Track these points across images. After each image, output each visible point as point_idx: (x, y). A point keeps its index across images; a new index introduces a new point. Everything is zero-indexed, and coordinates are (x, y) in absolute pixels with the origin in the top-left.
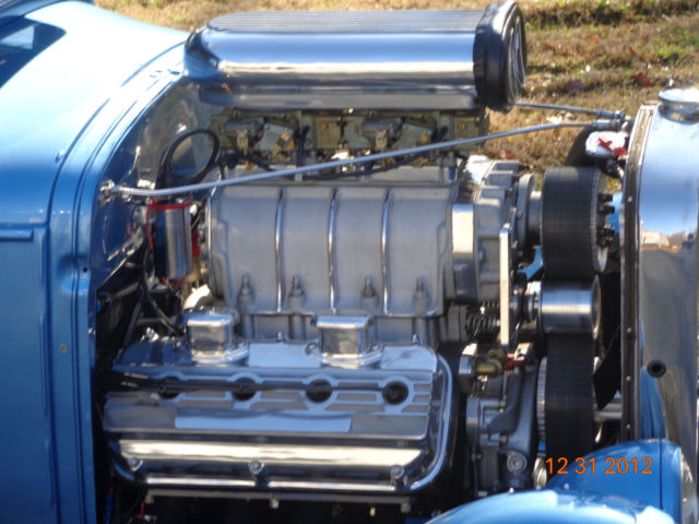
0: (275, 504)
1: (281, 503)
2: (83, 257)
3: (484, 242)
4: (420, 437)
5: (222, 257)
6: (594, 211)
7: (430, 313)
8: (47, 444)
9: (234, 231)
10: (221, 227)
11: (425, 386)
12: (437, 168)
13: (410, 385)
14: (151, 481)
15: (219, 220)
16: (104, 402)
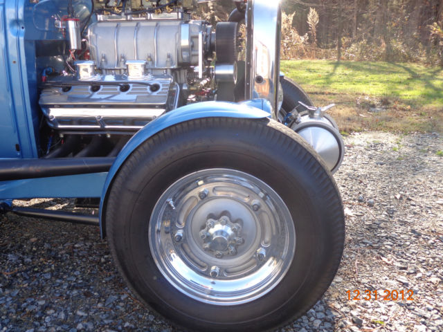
0: (109, 136)
1: (111, 135)
2: (21, 21)
3: (193, 38)
4: (164, 103)
5: (94, 47)
6: (235, 36)
7: (172, 67)
8: (10, 104)
9: (99, 37)
10: (94, 35)
11: (167, 85)
12: (176, 14)
13: (161, 85)
14: (60, 126)
15: (94, 33)
16: (40, 93)
